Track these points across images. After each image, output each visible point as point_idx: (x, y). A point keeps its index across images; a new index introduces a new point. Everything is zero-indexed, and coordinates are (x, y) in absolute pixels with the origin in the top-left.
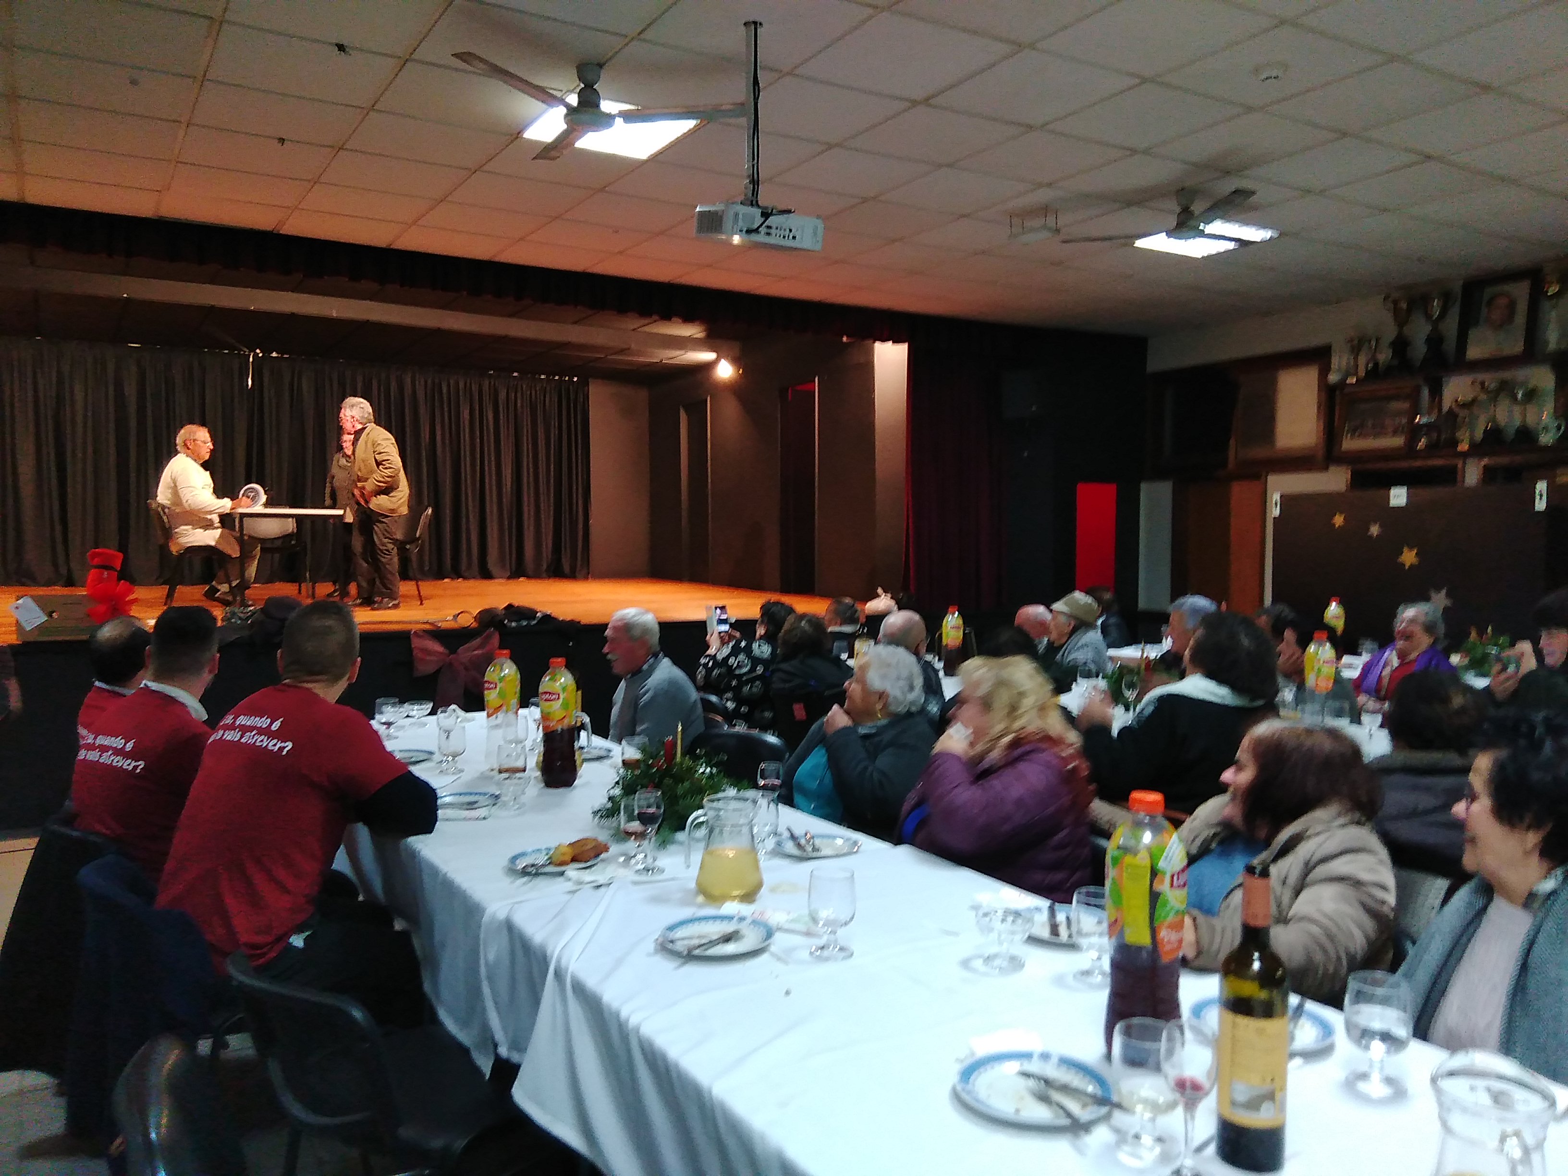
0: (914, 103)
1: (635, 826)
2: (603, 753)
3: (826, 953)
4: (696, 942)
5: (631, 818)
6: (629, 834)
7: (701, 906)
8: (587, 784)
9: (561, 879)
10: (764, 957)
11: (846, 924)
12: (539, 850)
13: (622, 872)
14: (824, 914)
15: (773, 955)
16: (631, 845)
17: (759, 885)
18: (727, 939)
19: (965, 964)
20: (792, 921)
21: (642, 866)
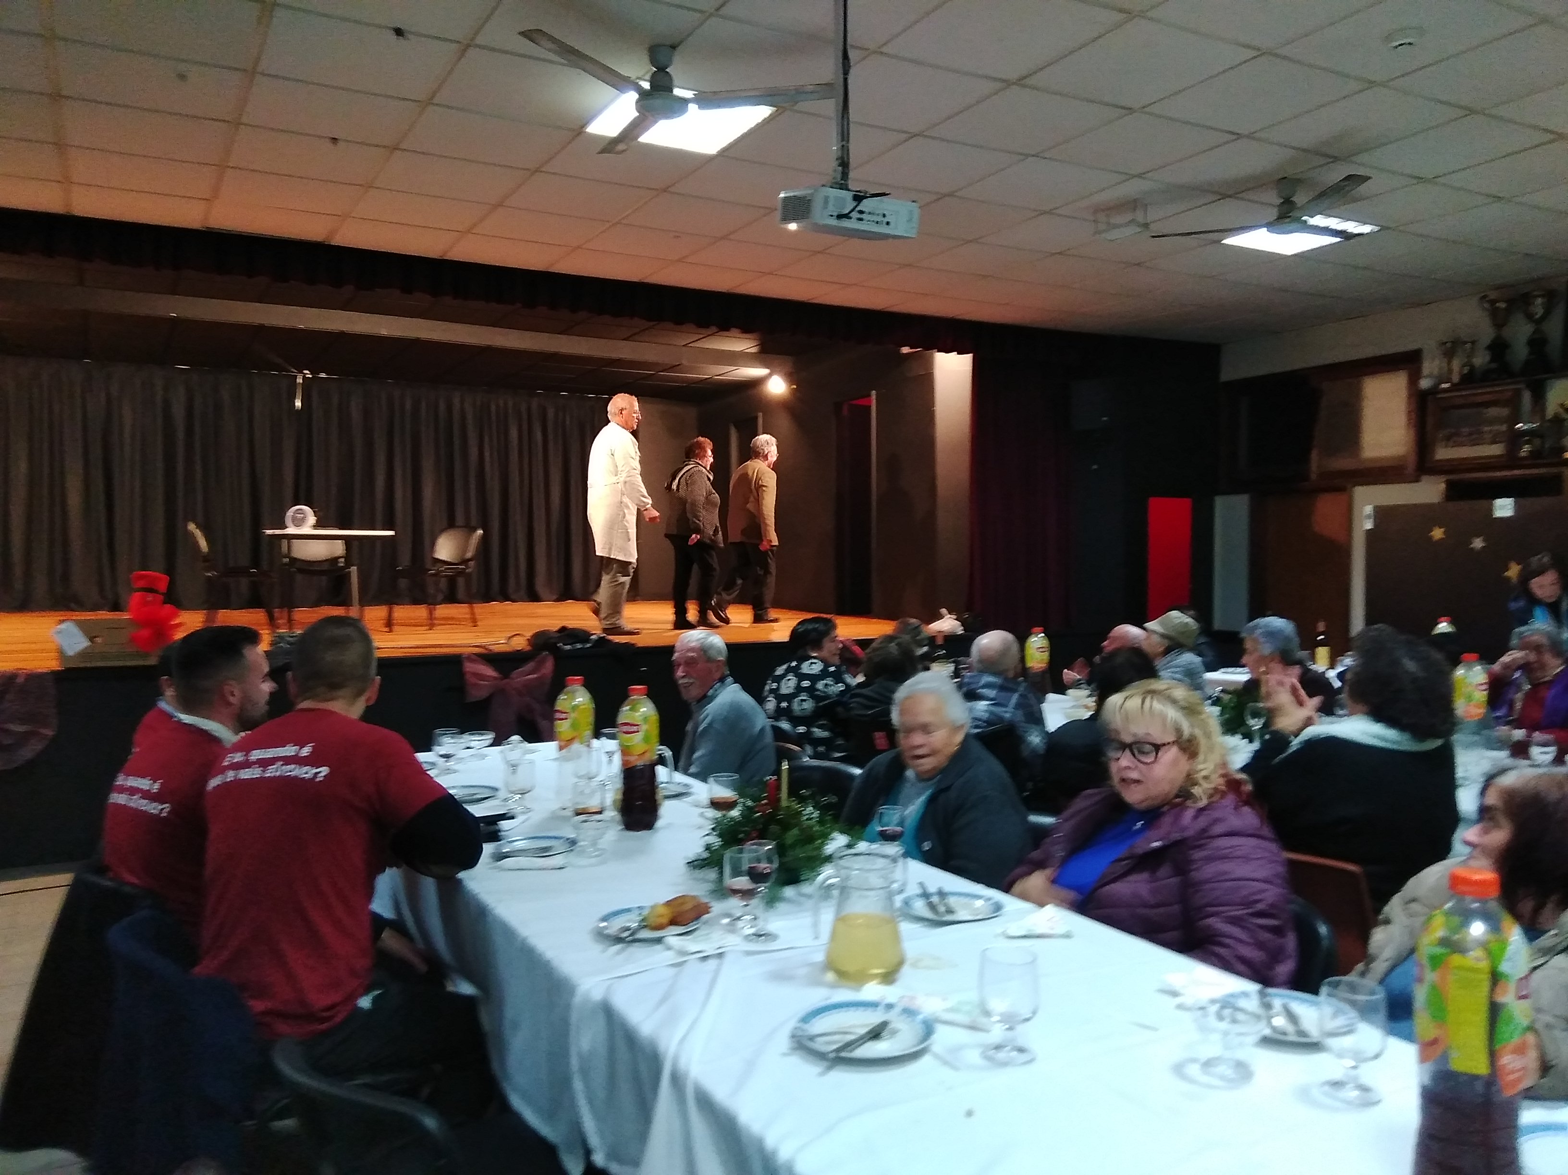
0: (1007, 83)
1: (743, 882)
2: (681, 790)
3: (1001, 1055)
4: (841, 1039)
6: (735, 892)
7: (833, 986)
8: (669, 826)
9: (658, 947)
10: (928, 1060)
11: (1027, 1020)
12: (628, 910)
13: (731, 939)
14: (998, 1005)
15: (937, 1056)
16: (734, 904)
18: (875, 1034)
20: (956, 1011)
21: (752, 931)
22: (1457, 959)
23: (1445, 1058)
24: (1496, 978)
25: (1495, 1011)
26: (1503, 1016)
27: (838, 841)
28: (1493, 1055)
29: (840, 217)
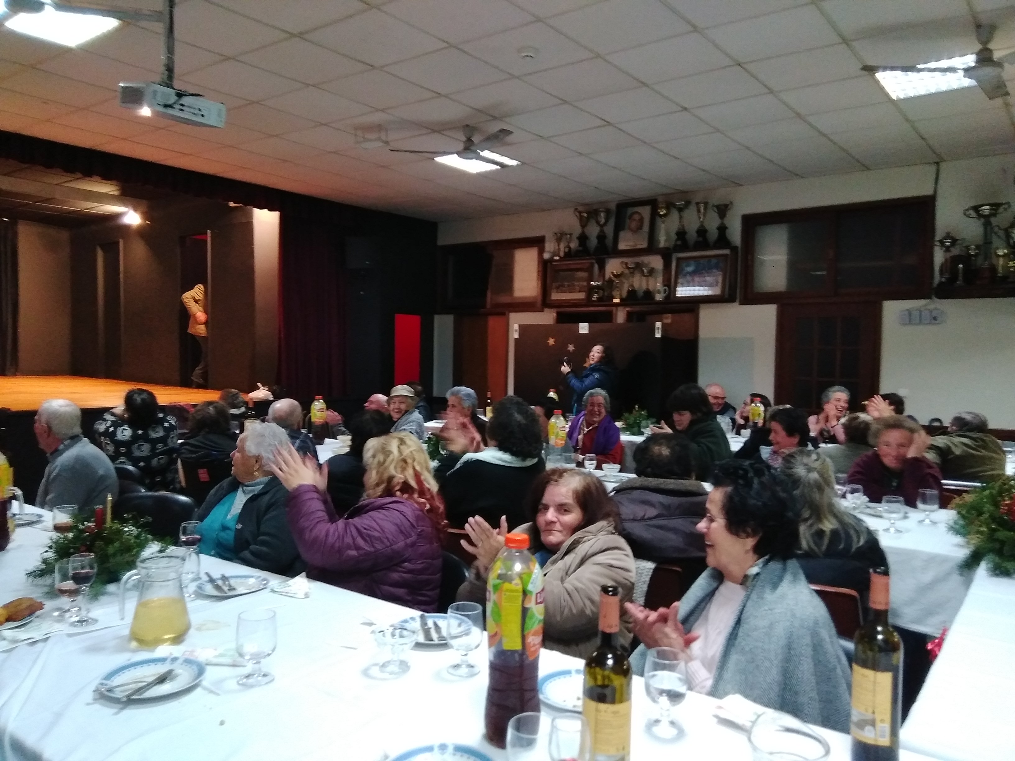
1: (69, 585)
2: (35, 519)
3: (251, 681)
4: (134, 686)
5: (65, 577)
6: (63, 592)
7: (134, 651)
8: (20, 546)
10: (198, 691)
11: (269, 655)
13: (57, 627)
14: (249, 648)
15: (205, 689)
16: (65, 601)
17: (188, 627)
18: (162, 680)
19: (366, 672)
20: (221, 655)
21: (77, 619)
22: (507, 586)
23: (500, 643)
24: (525, 593)
25: (525, 611)
26: (529, 614)
27: (153, 548)
28: (524, 637)
29: (166, 106)
